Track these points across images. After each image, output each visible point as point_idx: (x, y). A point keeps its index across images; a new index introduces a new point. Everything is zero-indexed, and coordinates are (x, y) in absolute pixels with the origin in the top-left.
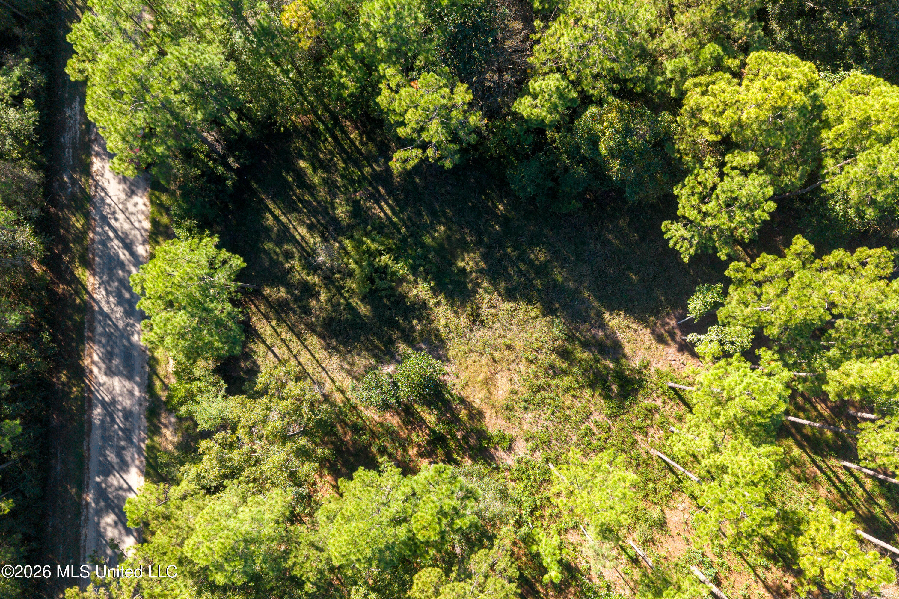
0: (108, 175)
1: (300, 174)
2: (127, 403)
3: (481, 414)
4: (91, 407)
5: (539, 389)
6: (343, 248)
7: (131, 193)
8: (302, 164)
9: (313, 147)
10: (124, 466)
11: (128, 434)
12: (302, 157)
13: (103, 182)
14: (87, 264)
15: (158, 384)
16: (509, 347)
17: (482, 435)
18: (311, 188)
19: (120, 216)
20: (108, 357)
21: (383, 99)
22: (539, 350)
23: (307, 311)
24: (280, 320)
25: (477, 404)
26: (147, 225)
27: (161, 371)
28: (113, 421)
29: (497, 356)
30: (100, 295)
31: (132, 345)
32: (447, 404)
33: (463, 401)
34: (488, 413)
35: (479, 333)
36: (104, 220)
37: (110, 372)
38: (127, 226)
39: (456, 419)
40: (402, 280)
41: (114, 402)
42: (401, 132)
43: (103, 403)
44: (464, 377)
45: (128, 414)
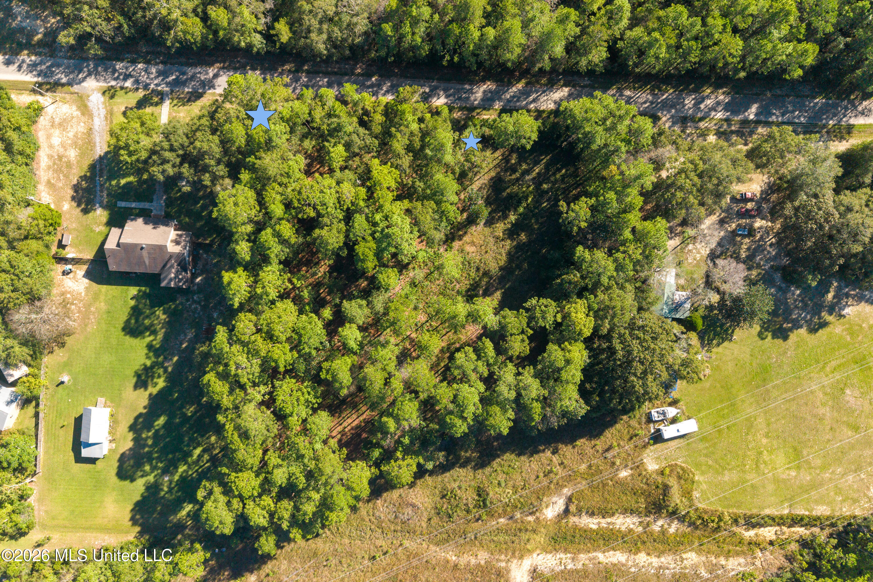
0: (562, 94)
1: (559, 170)
2: (472, 98)
3: (460, 240)
4: (470, 84)
5: (469, 263)
6: (530, 186)
7: (555, 102)
8: (564, 171)
9: (571, 176)
10: (447, 97)
11: (460, 99)
12: (566, 171)
13: (559, 91)
14: (527, 84)
15: (478, 111)
16: (486, 252)
17: (453, 240)
18: (554, 174)
19: (545, 98)
20: (490, 91)
21: (583, 198)
22: (485, 264)
23: (506, 171)
24: (502, 160)
25: (465, 238)
26: (542, 109)
27: (484, 112)
28: (465, 93)
29: (483, 247)
30: (514, 89)
31: (494, 101)
32: (465, 226)
33: (466, 233)
34: (461, 243)
35: (492, 240)
36: (544, 92)
37: (484, 92)
38: (542, 100)
39: (459, 230)
40: (515, 210)
41: (472, 93)
42: (572, 204)
43: (472, 89)
44: (475, 234)
45: (468, 98)
